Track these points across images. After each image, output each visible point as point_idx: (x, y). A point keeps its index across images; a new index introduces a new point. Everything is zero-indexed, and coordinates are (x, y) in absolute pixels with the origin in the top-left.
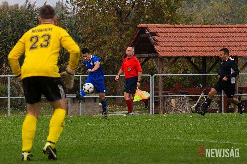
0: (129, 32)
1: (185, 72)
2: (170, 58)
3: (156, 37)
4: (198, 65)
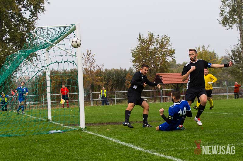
0: (153, 76)
1: (172, 88)
2: (167, 84)
3: (162, 78)
4: (176, 86)
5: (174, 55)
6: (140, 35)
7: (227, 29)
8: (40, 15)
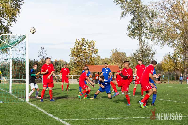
5: (98, 53)
6: (76, 40)
7: (132, 39)
8: (13, 23)
